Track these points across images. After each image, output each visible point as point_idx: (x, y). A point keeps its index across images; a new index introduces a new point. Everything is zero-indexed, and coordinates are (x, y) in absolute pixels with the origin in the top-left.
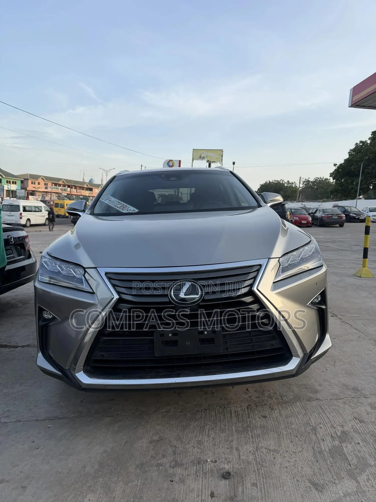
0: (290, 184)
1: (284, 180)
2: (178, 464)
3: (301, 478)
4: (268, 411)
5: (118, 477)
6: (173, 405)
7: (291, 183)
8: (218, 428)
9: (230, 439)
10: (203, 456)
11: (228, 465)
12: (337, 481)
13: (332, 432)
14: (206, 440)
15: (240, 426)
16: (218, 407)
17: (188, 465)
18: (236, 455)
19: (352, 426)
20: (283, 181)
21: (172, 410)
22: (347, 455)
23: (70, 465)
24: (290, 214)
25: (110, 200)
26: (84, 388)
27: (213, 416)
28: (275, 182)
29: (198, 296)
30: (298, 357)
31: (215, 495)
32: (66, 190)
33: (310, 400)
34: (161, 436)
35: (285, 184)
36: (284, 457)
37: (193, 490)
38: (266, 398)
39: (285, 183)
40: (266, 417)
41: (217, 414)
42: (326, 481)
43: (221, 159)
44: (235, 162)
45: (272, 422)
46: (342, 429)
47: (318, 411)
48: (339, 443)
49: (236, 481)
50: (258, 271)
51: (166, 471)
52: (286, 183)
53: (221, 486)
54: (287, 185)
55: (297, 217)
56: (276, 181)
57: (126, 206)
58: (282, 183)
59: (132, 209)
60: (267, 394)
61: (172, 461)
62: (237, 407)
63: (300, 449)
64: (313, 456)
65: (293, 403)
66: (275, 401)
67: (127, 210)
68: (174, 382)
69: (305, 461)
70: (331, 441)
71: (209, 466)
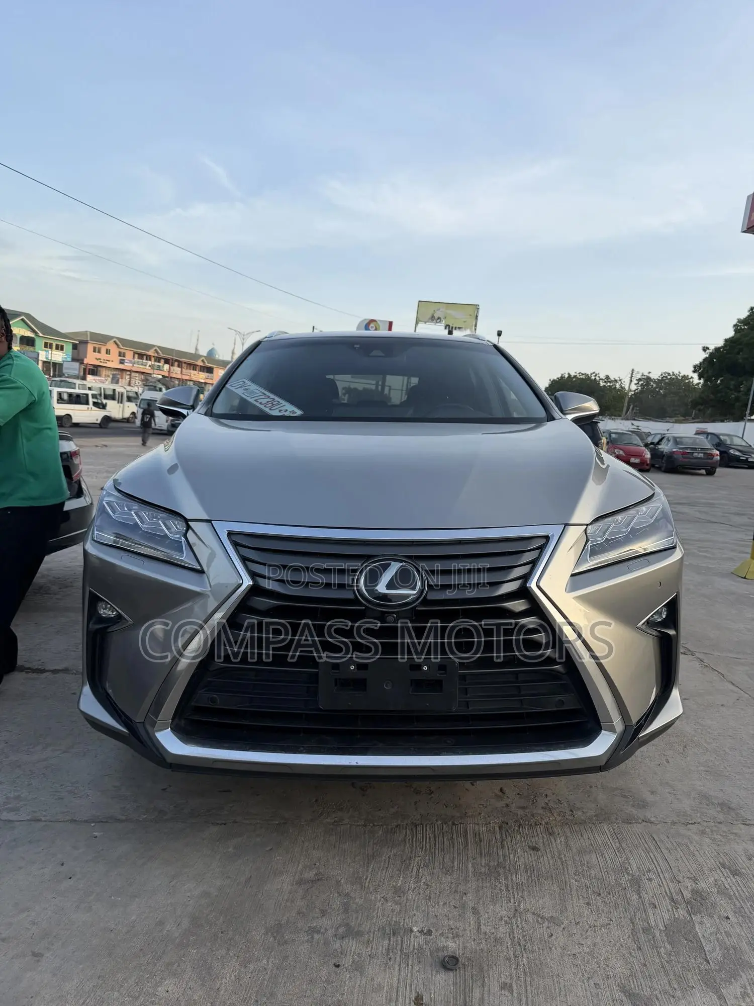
0: (610, 382)
1: (599, 374)
2: (351, 932)
3: (603, 979)
4: (543, 837)
5: (228, 950)
6: (349, 810)
7: (612, 381)
8: (437, 864)
9: (461, 888)
10: (404, 920)
11: (455, 942)
12: (678, 993)
13: (673, 891)
14: (412, 886)
15: (483, 864)
16: (439, 822)
17: (372, 936)
18: (472, 922)
19: (716, 880)
21: (346, 821)
22: (702, 940)
23: (133, 918)
24: (608, 443)
25: (247, 387)
26: (171, 764)
27: (428, 839)
28: (581, 377)
29: (415, 592)
30: (614, 731)
31: (424, 1001)
32: (161, 368)
33: (629, 821)
34: (320, 873)
35: (601, 381)
36: (571, 934)
37: (380, 987)
38: (541, 811)
39: (600, 379)
40: (538, 850)
41: (438, 835)
42: (655, 990)
43: (474, 324)
44: (501, 331)
45: (548, 861)
46: (694, 885)
47: (646, 845)
48: (686, 914)
49: (469, 976)
50: (542, 548)
51: (327, 943)
52: (602, 379)
53: (437, 984)
54: (605, 384)
55: (622, 450)
56: (583, 374)
57: (279, 402)
58: (595, 379)
59: (290, 409)
60: (541, 802)
61: (340, 926)
62: (478, 824)
63: (604, 920)
64: (631, 936)
65: (593, 823)
66: (559, 818)
67: (280, 411)
68: (355, 764)
69: (615, 945)
70: (670, 907)
71: (416, 940)
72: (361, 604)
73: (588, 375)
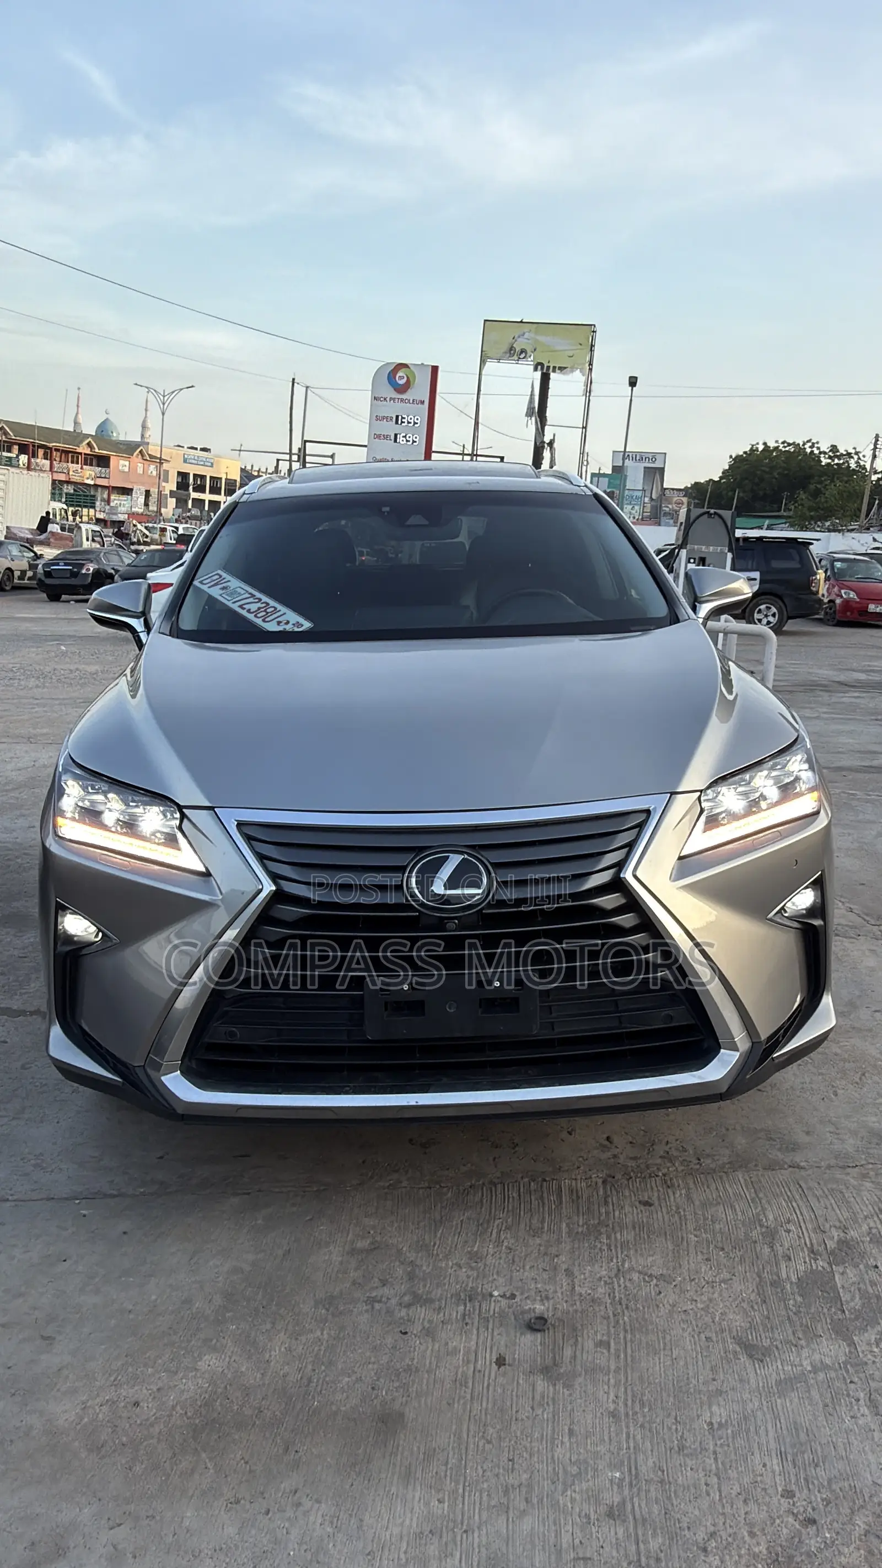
0: (839, 457)
1: (818, 443)
2: (418, 1300)
3: (716, 1333)
4: (658, 1191)
5: (273, 1323)
6: (407, 1172)
7: (842, 455)
8: (522, 1226)
9: (553, 1250)
10: (482, 1285)
11: (544, 1305)
12: (803, 1342)
13: (814, 1241)
14: (491, 1251)
15: (581, 1223)
16: (526, 1180)
17: (443, 1302)
18: (565, 1284)
19: (870, 1228)
20: (816, 445)
21: (405, 1184)
22: (841, 1291)
23: (154, 1297)
24: (827, 579)
25: (224, 585)
26: (183, 1115)
27: (511, 1200)
28: (787, 449)
29: (480, 891)
30: (735, 1049)
31: (507, 1362)
32: (14, 462)
33: (772, 1166)
34: (376, 1241)
35: (822, 455)
36: (683, 1291)
37: (455, 1351)
38: (659, 1161)
39: (820, 453)
40: (651, 1205)
41: (522, 1194)
42: (776, 1340)
43: (588, 359)
44: (636, 378)
45: (663, 1216)
46: (842, 1234)
47: (789, 1194)
48: (826, 1265)
49: (559, 1336)
51: (389, 1312)
52: (825, 453)
53: (522, 1345)
54: (829, 461)
55: (853, 591)
56: (789, 445)
57: (276, 609)
58: (812, 452)
59: (293, 620)
60: (660, 1149)
61: (405, 1294)
62: (576, 1179)
63: (725, 1275)
64: (756, 1290)
65: (725, 1173)
66: (680, 1168)
67: (279, 623)
68: (415, 1104)
69: (735, 1300)
70: (807, 1260)
71: (497, 1305)
72: (414, 910)
73: (799, 444)
